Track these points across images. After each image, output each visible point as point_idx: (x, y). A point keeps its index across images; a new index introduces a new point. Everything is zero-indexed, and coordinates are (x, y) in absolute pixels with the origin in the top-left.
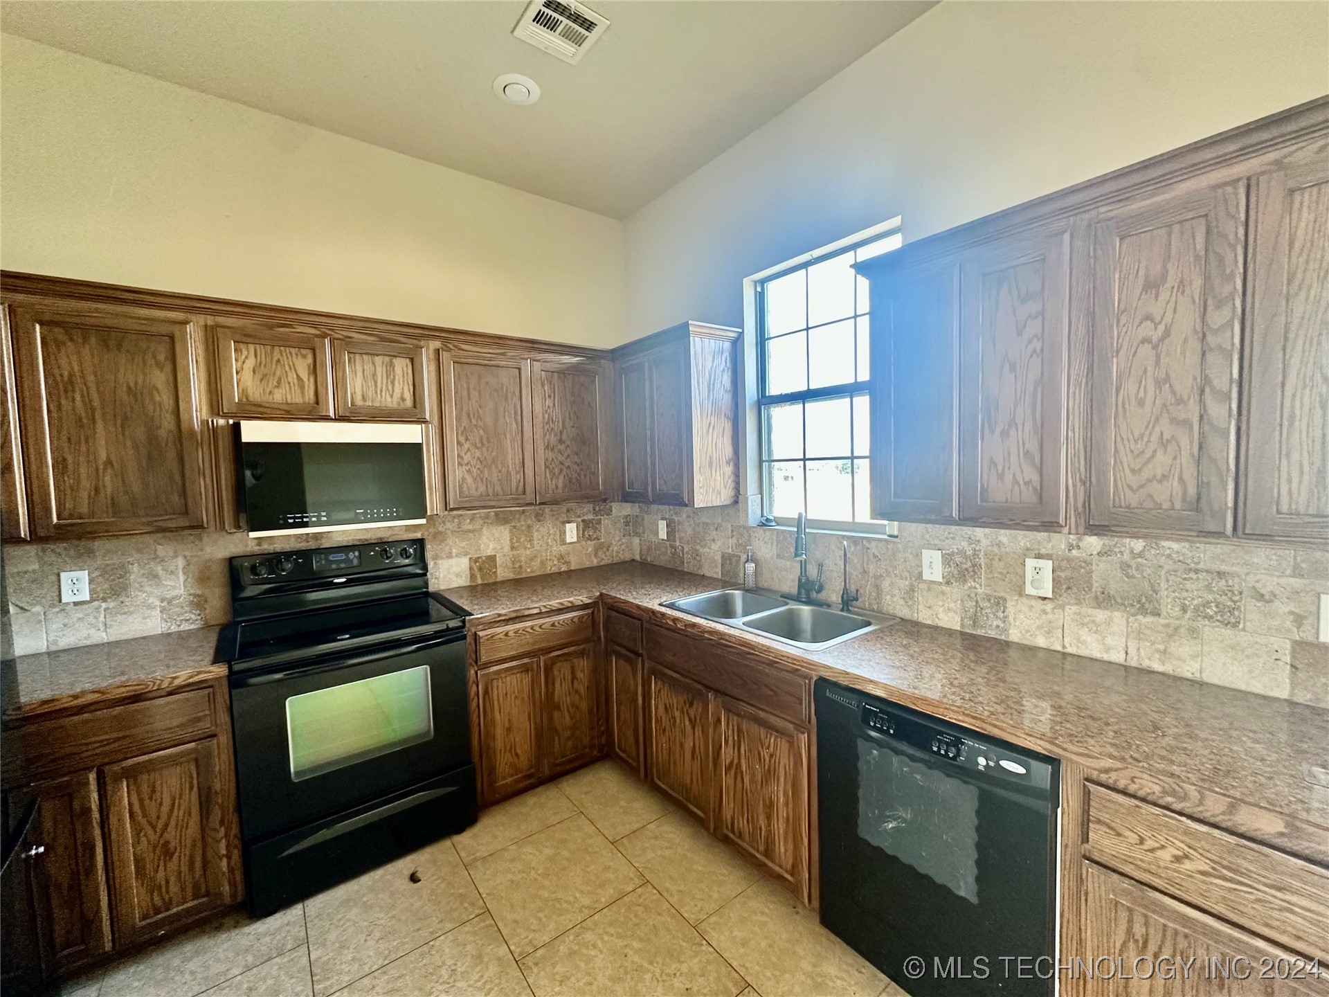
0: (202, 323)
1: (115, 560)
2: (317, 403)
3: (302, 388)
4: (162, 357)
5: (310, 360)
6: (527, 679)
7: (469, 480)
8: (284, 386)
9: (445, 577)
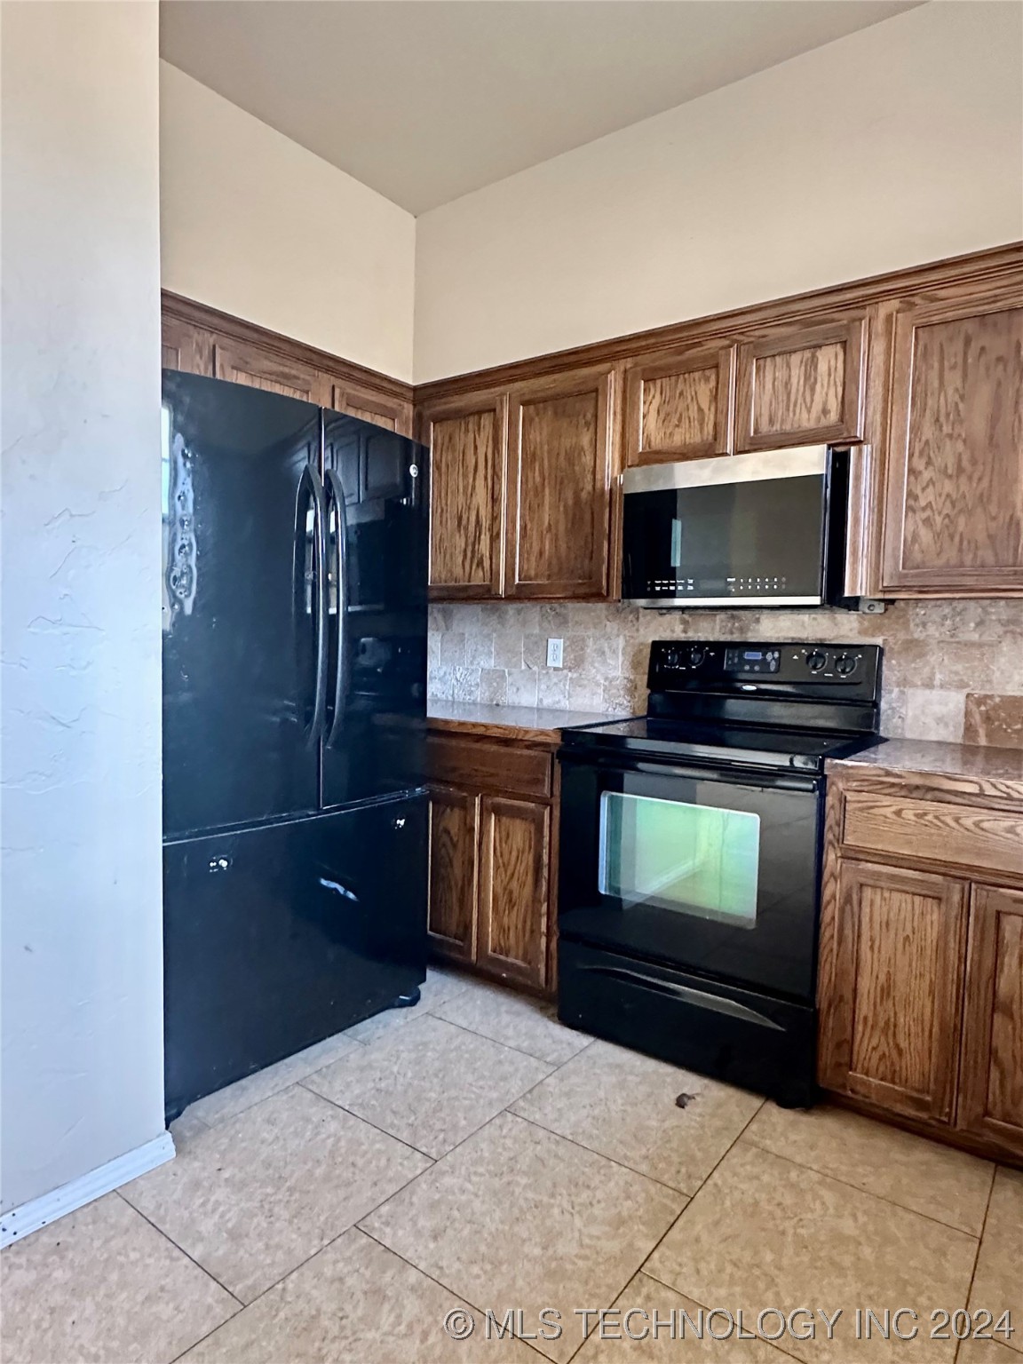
0: (622, 368)
1: (580, 632)
2: (715, 439)
3: (702, 422)
4: (589, 416)
5: (712, 384)
6: (934, 916)
7: (926, 536)
8: (685, 423)
9: (916, 718)
